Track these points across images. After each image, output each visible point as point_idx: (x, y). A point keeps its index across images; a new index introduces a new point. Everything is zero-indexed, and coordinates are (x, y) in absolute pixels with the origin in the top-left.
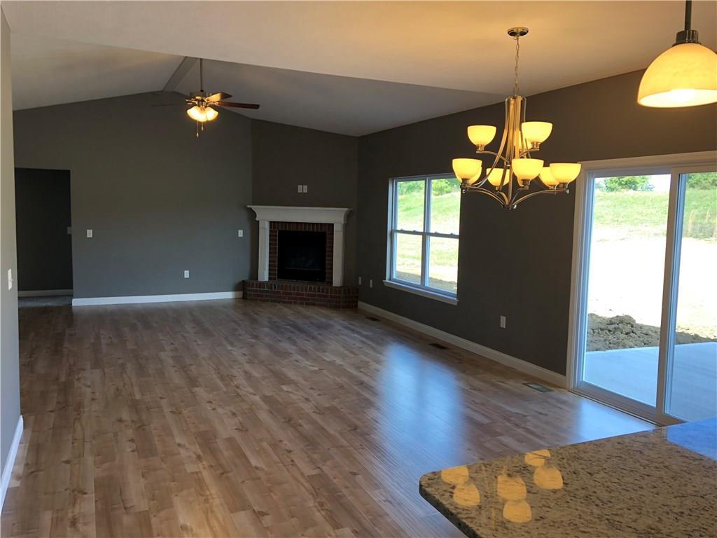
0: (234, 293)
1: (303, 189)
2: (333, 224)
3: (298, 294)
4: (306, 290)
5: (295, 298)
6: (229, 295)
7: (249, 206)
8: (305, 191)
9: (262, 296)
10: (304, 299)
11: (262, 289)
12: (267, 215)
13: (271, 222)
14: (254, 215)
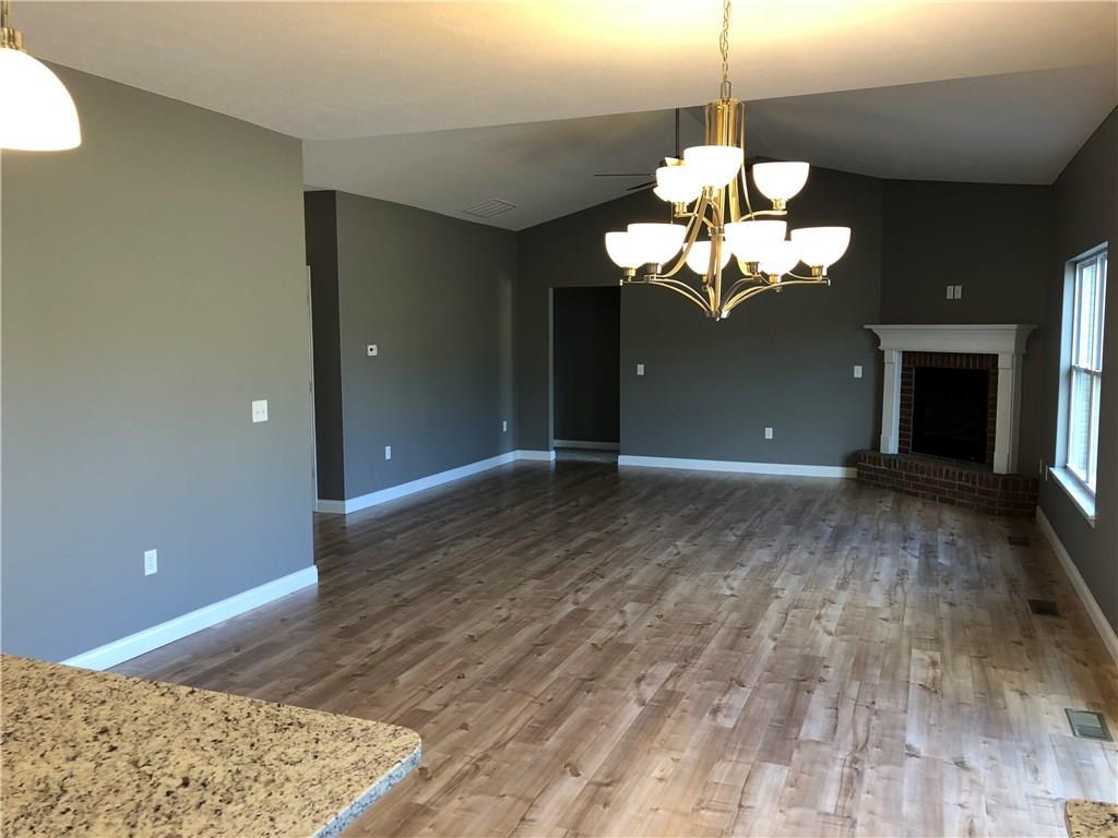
0: (844, 469)
1: (954, 292)
2: (997, 356)
3: (928, 481)
4: (941, 476)
5: (924, 488)
6: (835, 473)
7: (866, 327)
8: (958, 296)
9: (877, 478)
10: (938, 492)
11: (877, 467)
12: (898, 341)
13: (904, 353)
14: (877, 341)
